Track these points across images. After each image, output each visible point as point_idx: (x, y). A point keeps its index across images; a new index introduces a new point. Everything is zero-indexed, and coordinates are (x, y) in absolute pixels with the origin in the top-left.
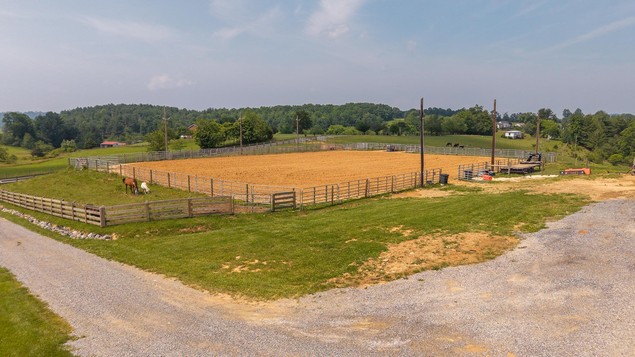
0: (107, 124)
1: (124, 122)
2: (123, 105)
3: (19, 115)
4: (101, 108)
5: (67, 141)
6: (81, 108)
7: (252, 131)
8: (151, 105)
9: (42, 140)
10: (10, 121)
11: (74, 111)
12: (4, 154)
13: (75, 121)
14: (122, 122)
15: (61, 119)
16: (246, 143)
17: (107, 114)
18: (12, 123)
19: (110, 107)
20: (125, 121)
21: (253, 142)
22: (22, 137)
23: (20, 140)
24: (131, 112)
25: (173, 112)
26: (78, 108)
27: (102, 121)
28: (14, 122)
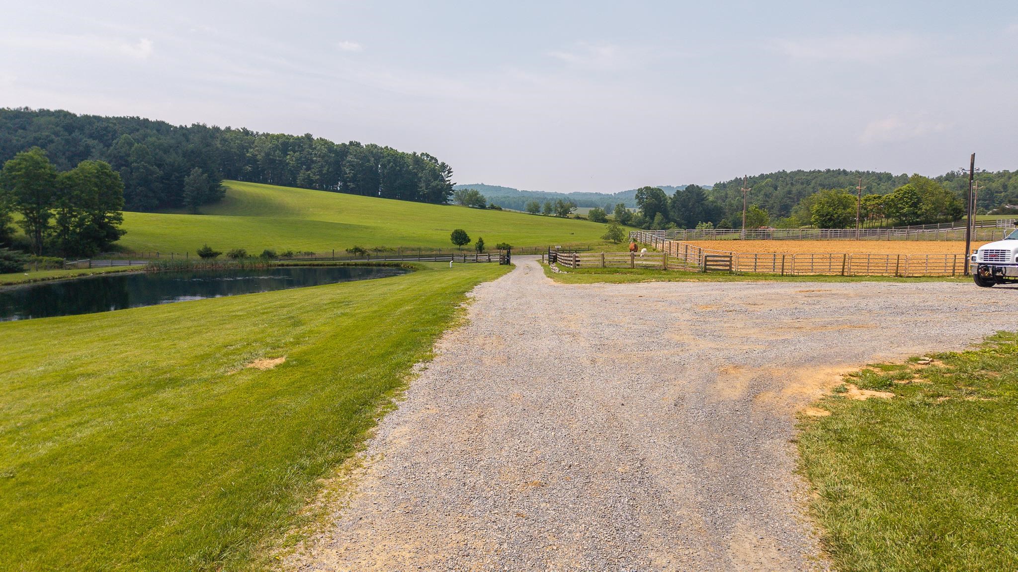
0: (767, 201)
1: (793, 199)
2: (799, 172)
3: (652, 189)
4: (767, 176)
5: (704, 223)
6: (740, 178)
7: (916, 207)
8: (844, 171)
9: (675, 221)
10: (643, 198)
11: (731, 182)
12: (620, 235)
13: (727, 198)
14: (790, 198)
15: (703, 194)
16: (900, 225)
17: (772, 186)
18: (645, 200)
19: (782, 175)
20: (796, 197)
21: (915, 224)
22: (652, 218)
23: (651, 221)
24: (808, 183)
25: (880, 180)
26: (736, 178)
27: (761, 197)
28: (647, 198)
